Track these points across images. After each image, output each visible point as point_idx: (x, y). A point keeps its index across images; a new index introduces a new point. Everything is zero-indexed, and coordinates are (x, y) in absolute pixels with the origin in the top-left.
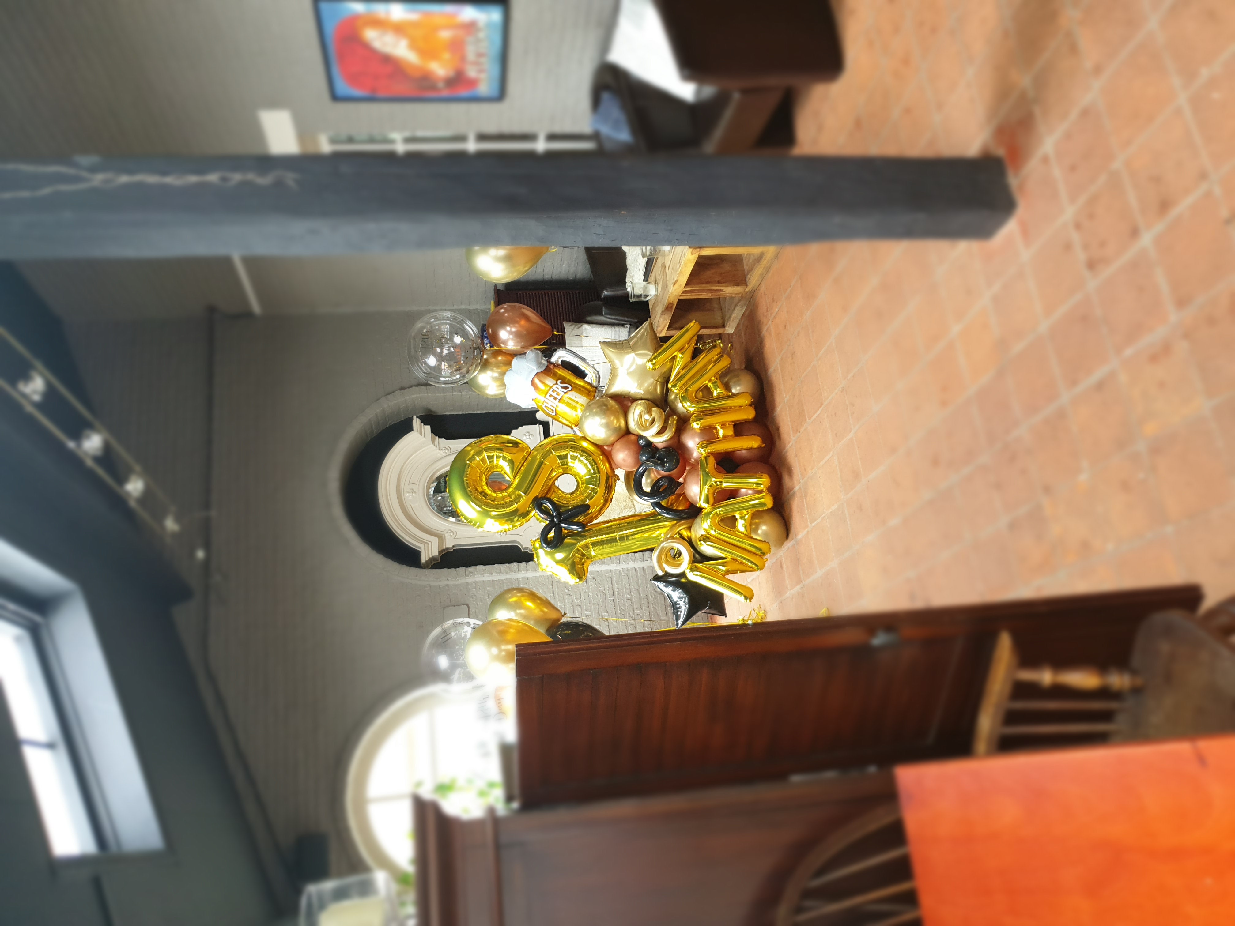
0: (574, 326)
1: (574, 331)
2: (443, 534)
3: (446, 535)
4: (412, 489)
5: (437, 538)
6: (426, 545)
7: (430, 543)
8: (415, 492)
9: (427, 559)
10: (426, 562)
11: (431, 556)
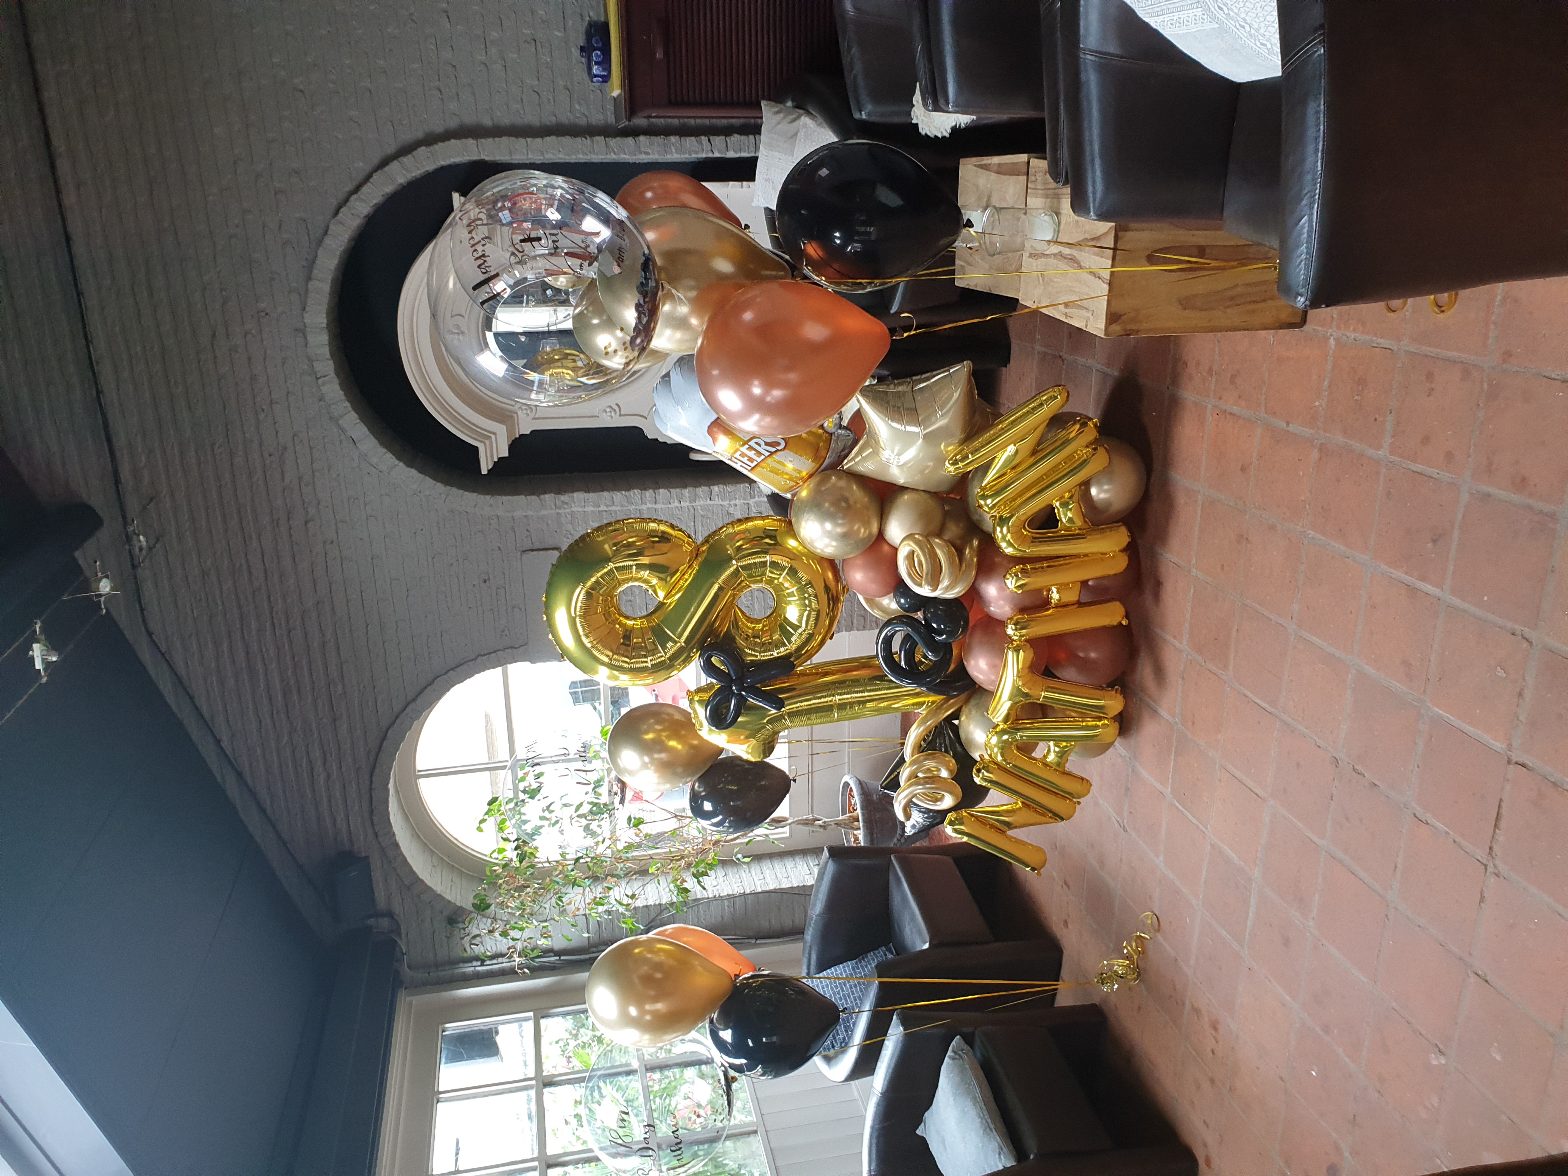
0: (781, 115)
1: (780, 126)
2: (512, 412)
3: (520, 412)
4: (458, 327)
5: (504, 427)
6: (487, 442)
7: (493, 436)
8: (463, 333)
9: (490, 467)
10: (489, 471)
11: (496, 460)
